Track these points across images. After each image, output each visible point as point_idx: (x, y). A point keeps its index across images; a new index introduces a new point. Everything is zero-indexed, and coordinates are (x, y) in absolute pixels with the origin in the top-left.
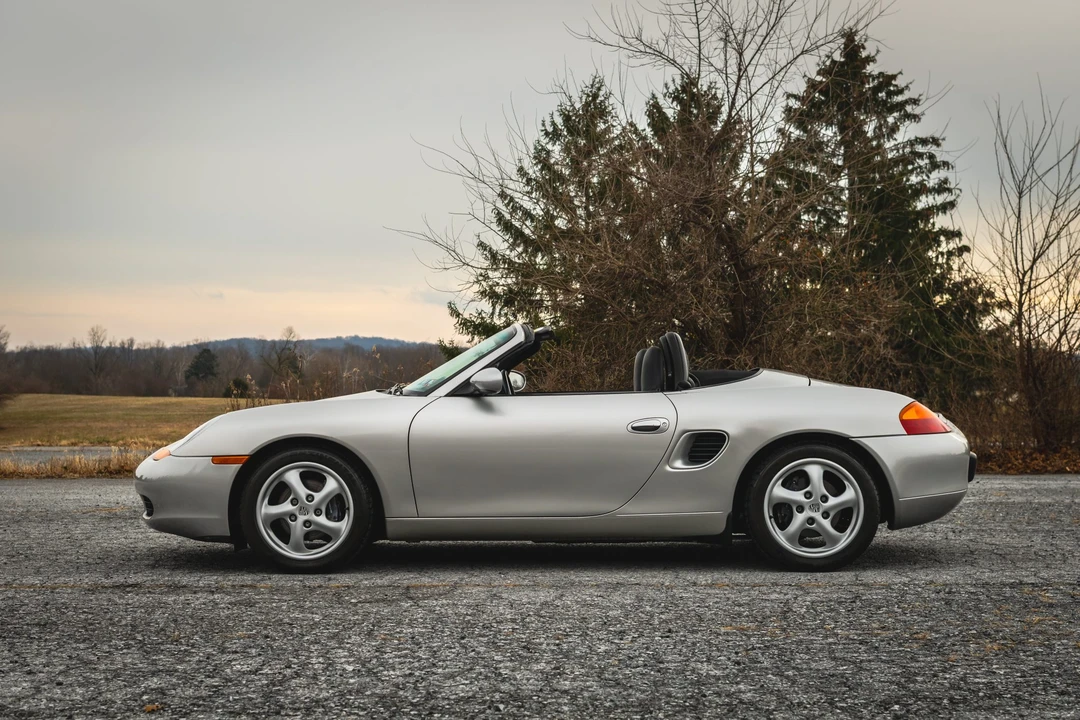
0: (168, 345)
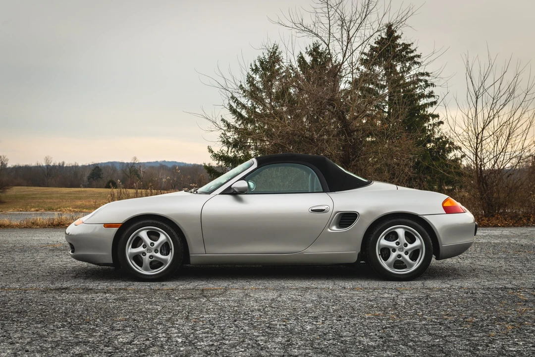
0: (80, 165)
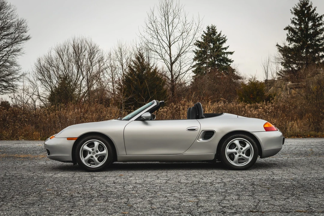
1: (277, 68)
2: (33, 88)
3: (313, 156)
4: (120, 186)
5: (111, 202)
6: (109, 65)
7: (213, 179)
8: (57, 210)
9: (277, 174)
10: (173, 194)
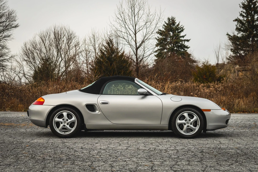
1: (227, 53)
2: (20, 68)
3: (256, 129)
4: (86, 151)
5: (77, 165)
6: (84, 49)
7: (167, 147)
8: (29, 171)
9: (224, 144)
10: (131, 159)
